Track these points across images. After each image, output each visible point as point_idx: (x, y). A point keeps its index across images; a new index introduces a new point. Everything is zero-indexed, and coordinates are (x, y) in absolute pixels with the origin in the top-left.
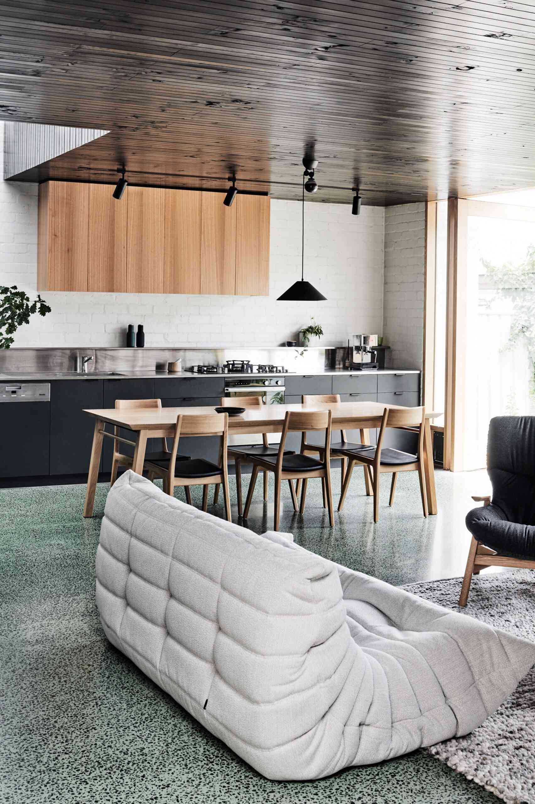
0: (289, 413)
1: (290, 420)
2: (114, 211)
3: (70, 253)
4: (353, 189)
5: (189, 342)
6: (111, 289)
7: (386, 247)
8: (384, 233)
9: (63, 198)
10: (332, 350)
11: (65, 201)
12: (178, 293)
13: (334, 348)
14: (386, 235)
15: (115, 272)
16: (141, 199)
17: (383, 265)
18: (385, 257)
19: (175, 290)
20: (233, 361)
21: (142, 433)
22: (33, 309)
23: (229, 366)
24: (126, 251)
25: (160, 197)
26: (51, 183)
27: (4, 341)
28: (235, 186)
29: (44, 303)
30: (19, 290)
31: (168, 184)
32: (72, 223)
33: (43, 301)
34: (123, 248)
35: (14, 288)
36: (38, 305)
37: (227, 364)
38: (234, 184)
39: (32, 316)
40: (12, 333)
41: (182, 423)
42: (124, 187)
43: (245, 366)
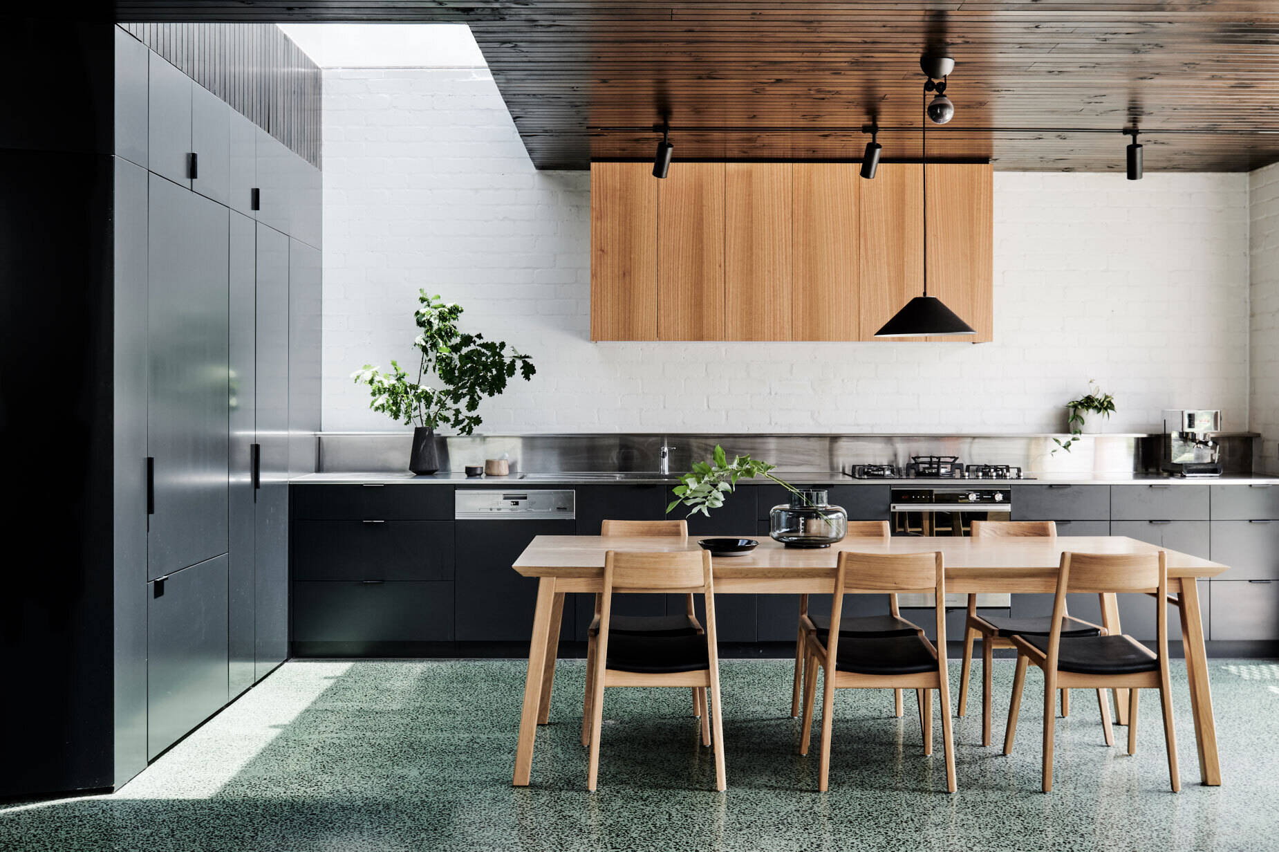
0: (844, 556)
2: (702, 206)
3: (627, 278)
4: (1125, 131)
5: (858, 425)
6: (699, 336)
7: (1251, 248)
8: (1248, 221)
9: (614, 190)
10: (1143, 439)
11: (618, 194)
12: (817, 339)
13: (1145, 436)
14: (1253, 225)
15: (705, 308)
16: (750, 184)
17: (1248, 281)
18: (1251, 265)
19: (813, 334)
20: (929, 457)
21: (543, 582)
22: (511, 370)
23: (918, 467)
24: (723, 271)
25: (784, 179)
26: (593, 165)
27: (467, 421)
28: (878, 141)
29: (526, 359)
30: (487, 339)
31: (797, 154)
32: (630, 230)
33: (526, 357)
34: (717, 267)
35: (479, 336)
36: (519, 364)
37: (913, 462)
38: (874, 138)
39: (509, 380)
40: (476, 408)
41: (615, 567)
42: (668, 156)
43: (949, 466)
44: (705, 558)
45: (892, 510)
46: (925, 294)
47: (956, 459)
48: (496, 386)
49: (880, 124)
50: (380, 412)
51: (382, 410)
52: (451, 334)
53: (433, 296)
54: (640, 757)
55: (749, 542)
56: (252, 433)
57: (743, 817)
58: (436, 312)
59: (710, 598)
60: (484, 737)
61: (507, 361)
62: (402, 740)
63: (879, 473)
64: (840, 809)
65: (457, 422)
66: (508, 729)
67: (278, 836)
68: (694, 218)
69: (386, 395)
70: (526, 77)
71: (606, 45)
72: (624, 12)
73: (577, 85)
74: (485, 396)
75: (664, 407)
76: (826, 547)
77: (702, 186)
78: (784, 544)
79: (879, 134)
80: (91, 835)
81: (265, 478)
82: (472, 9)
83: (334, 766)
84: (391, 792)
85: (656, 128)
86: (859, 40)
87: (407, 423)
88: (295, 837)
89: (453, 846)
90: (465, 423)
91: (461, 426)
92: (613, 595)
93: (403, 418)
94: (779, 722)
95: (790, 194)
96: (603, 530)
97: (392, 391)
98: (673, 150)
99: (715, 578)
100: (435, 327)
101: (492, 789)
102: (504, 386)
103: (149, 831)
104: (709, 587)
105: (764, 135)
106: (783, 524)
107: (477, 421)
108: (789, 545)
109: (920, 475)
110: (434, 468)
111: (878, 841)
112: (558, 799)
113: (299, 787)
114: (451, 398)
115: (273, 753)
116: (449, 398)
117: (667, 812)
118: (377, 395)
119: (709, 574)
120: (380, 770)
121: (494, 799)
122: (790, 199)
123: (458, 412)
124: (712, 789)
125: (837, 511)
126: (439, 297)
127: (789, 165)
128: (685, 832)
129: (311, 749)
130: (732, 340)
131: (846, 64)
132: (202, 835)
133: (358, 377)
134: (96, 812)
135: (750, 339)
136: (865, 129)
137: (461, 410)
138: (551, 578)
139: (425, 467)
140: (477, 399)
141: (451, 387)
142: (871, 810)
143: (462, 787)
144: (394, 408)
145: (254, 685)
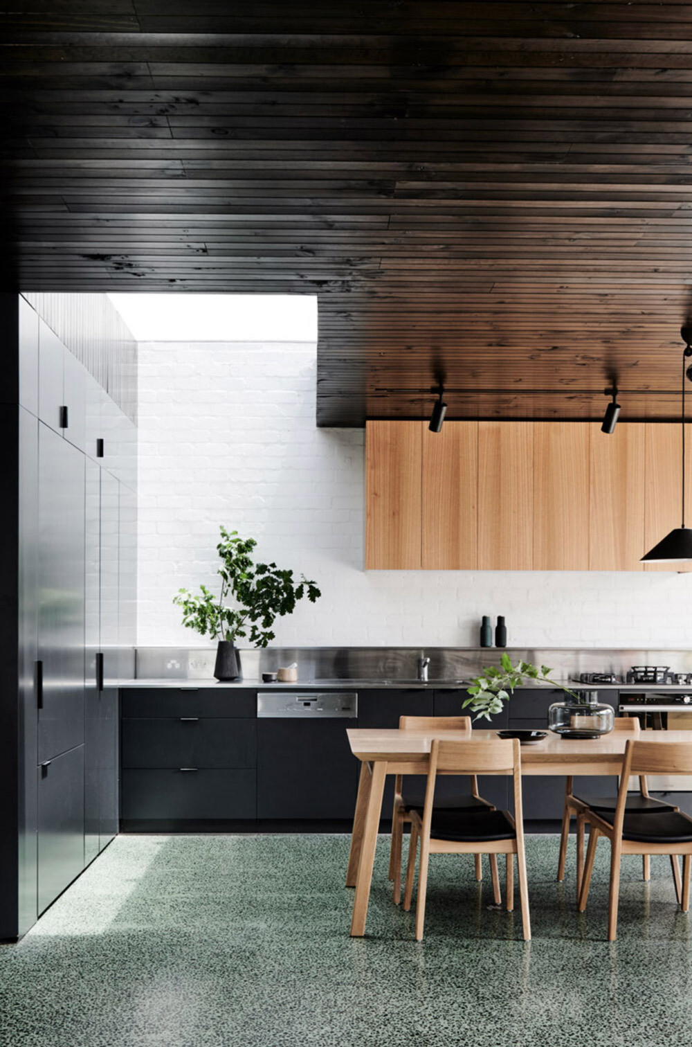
0: (632, 743)
1: (633, 754)
2: (459, 457)
3: (396, 517)
6: (456, 566)
9: (386, 443)
11: (389, 446)
12: (554, 569)
15: (460, 543)
16: (498, 439)
20: (646, 667)
21: (377, 765)
22: (300, 593)
23: (637, 675)
24: (476, 512)
25: (527, 435)
26: (369, 423)
27: (262, 636)
28: (618, 403)
29: (313, 585)
30: (280, 568)
31: (538, 414)
32: (399, 477)
33: (312, 582)
34: (471, 508)
35: (273, 565)
36: (306, 588)
37: (633, 671)
38: (614, 400)
39: (298, 602)
40: (271, 625)
41: (439, 752)
42: (443, 415)
43: (662, 674)
44: (515, 746)
45: (620, 710)
46: (683, 526)
47: (668, 668)
48: (287, 607)
49: (619, 387)
50: (189, 628)
51: (191, 626)
52: (247, 563)
53: (231, 532)
54: (447, 914)
55: (538, 733)
56: (98, 646)
57: (555, 961)
58: (235, 546)
59: (518, 779)
60: (309, 897)
61: (295, 586)
62: (241, 899)
63: (607, 680)
64: (632, 955)
65: (254, 637)
66: (326, 890)
67: (171, 977)
68: (452, 467)
69: (196, 614)
70: (345, 344)
71: (426, 315)
72: (453, 285)
73: (384, 351)
74: (277, 615)
75: (422, 626)
76: (597, 738)
77: (459, 440)
78: (560, 735)
79: (618, 397)
80: (13, 977)
81: (107, 683)
82: (325, 282)
83: (193, 920)
84: (250, 941)
85: (433, 390)
86: (639, 312)
87: (212, 638)
88: (186, 979)
89: (323, 986)
90: (260, 638)
91: (257, 640)
92: (437, 776)
93: (208, 634)
94: (549, 885)
95: (532, 449)
96: (401, 724)
97: (202, 611)
98: (447, 410)
99: (522, 762)
100: (234, 558)
101: (334, 939)
102: (293, 606)
103: (61, 974)
104: (518, 770)
105: (519, 396)
106: (559, 719)
107: (271, 636)
108: (565, 736)
109: (638, 681)
110: (235, 676)
111: (676, 981)
112: (393, 947)
113: (171, 938)
114: (250, 617)
115: (137, 910)
116: (247, 617)
117: (490, 958)
118: (189, 615)
119: (518, 759)
120: (234, 924)
121: (339, 947)
122: (532, 452)
123: (255, 628)
124: (520, 938)
125: (606, 708)
126: (237, 533)
127: (532, 423)
128: (512, 973)
129: (167, 906)
130: (483, 569)
131: (618, 334)
132: (107, 977)
133: (176, 598)
134: (9, 958)
135: (498, 569)
136: (607, 392)
137: (258, 627)
138: (383, 763)
139: (228, 674)
140: (272, 617)
141: (248, 608)
142: (658, 956)
143: (308, 937)
144: (202, 625)
145: (98, 855)
